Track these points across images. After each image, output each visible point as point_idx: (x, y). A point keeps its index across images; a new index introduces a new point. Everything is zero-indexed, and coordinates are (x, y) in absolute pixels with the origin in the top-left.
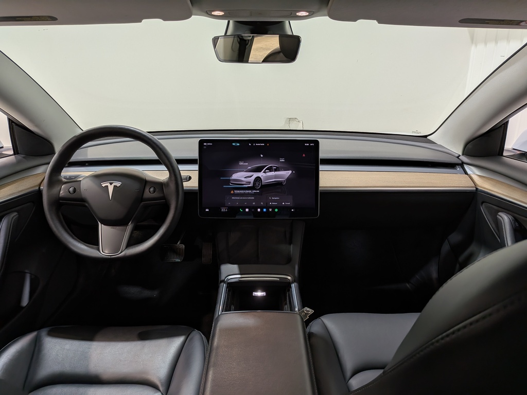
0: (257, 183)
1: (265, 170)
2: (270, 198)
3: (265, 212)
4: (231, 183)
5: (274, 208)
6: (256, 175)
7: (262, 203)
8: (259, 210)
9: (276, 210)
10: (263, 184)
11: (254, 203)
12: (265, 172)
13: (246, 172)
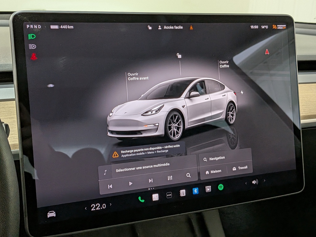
0: (174, 126)
1: (190, 91)
2: (205, 159)
3: (196, 195)
4: (112, 132)
5: (214, 183)
6: (169, 105)
7: (188, 175)
8: (183, 193)
9: (221, 187)
10: (187, 126)
11: (170, 178)
12: (189, 97)
13: (146, 98)
